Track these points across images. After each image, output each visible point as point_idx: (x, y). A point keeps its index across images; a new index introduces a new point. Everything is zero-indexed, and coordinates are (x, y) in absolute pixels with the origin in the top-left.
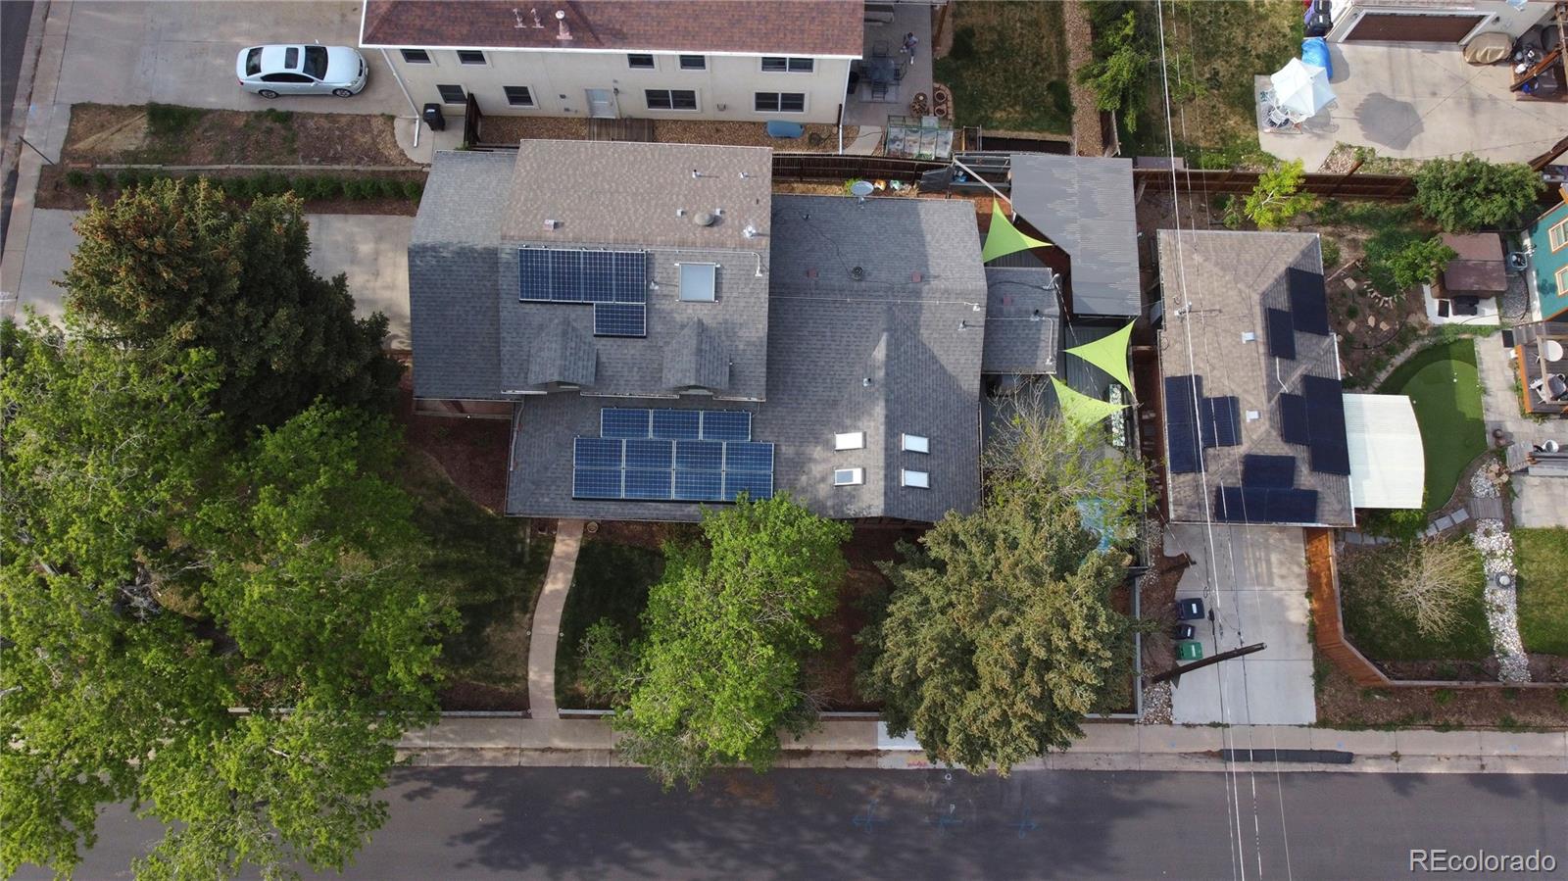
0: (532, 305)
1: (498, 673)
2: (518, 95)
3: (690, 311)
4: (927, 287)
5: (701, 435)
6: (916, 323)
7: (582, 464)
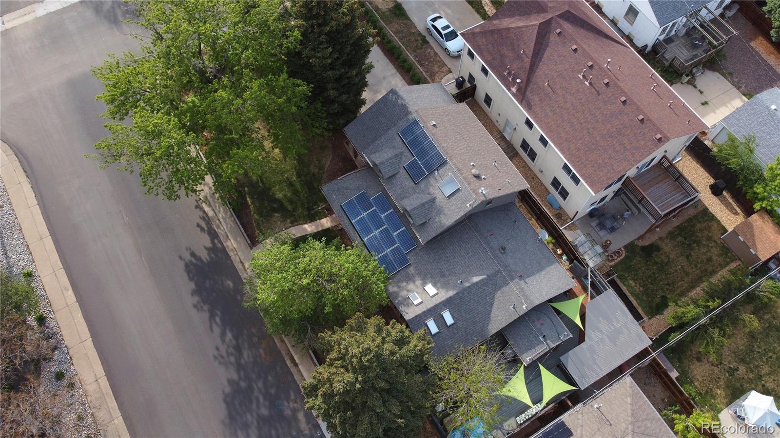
0: (400, 138)
1: (262, 228)
2: (488, 100)
3: (437, 192)
4: (518, 280)
5: (395, 234)
6: (501, 287)
7: (356, 199)
